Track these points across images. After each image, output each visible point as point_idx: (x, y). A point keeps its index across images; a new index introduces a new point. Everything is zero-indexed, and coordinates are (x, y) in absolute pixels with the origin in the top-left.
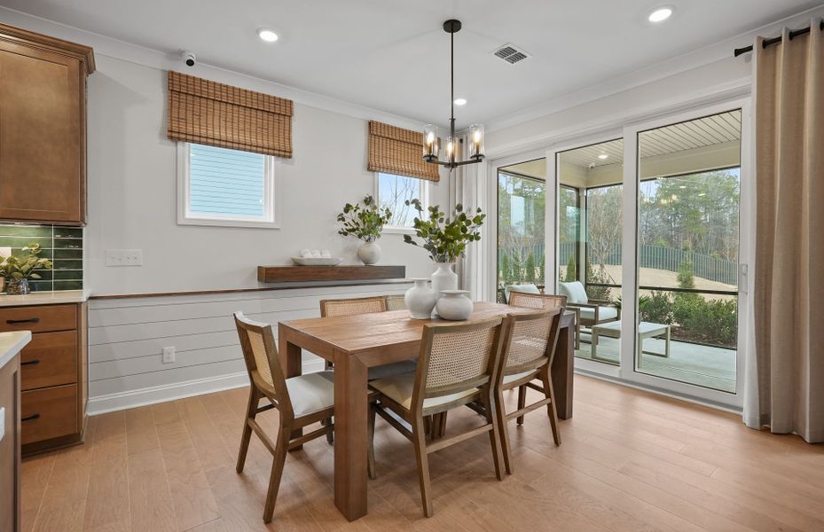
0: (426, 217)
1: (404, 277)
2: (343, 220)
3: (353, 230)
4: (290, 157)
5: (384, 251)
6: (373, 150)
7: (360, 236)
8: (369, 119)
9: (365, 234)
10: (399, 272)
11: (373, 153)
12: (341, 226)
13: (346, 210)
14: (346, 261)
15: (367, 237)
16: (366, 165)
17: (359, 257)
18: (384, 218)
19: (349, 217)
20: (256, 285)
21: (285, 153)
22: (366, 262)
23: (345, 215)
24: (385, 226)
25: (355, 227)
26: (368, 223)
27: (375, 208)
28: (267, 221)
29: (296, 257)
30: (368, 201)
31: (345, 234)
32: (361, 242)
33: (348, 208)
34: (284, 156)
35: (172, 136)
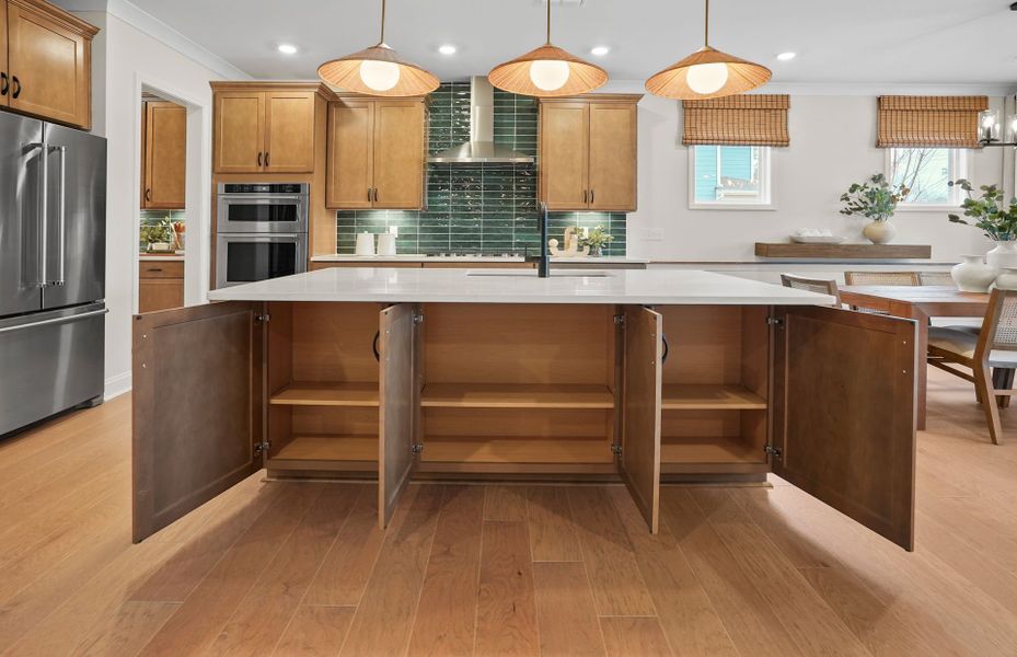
1: (929, 257)
2: (847, 199)
3: (860, 209)
4: (787, 146)
5: (897, 230)
6: (883, 125)
7: (867, 215)
8: (879, 95)
9: (876, 213)
10: (924, 252)
11: (883, 129)
12: (845, 205)
13: (852, 190)
14: (848, 239)
15: (877, 216)
16: (874, 141)
17: (865, 235)
18: (898, 195)
19: (854, 197)
20: (754, 258)
21: (783, 143)
22: (876, 241)
23: (849, 194)
24: (899, 204)
25: (862, 206)
26: (876, 200)
27: (886, 185)
28: (763, 202)
29: (793, 234)
30: (877, 179)
31: (849, 213)
32: (869, 221)
33: (854, 188)
34: (781, 146)
35: (686, 142)
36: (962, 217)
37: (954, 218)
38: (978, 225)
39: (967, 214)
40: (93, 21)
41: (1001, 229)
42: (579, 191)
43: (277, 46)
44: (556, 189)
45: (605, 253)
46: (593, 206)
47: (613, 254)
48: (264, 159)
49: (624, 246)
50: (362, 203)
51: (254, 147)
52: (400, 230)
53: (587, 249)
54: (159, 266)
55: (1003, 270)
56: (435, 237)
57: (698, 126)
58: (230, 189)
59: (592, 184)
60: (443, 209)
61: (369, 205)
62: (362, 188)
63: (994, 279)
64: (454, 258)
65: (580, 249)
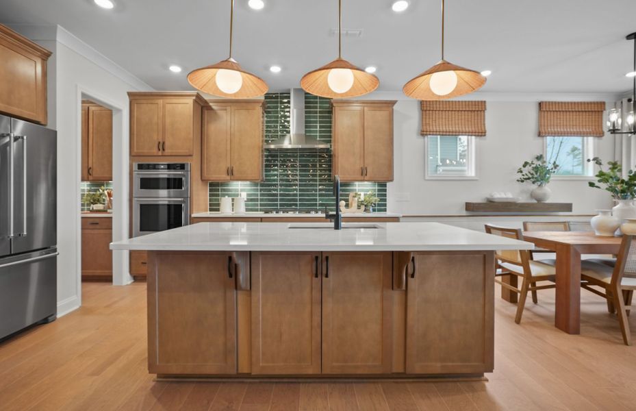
0: (606, 169)
1: (571, 211)
2: (521, 172)
3: (529, 179)
4: (485, 135)
5: (553, 192)
6: (543, 121)
7: (534, 183)
8: (540, 101)
9: (538, 181)
10: (568, 207)
11: (543, 124)
12: (519, 176)
13: (524, 166)
14: (522, 199)
15: (539, 183)
16: (537, 133)
17: (532, 196)
18: (552, 169)
19: (526, 170)
20: (464, 213)
21: (481, 134)
22: (539, 200)
23: (523, 169)
24: (552, 175)
25: (530, 176)
26: (538, 173)
27: (545, 162)
28: (470, 175)
29: (489, 197)
30: (539, 158)
31: (522, 181)
32: (534, 187)
33: (526, 164)
34: (481, 136)
35: (423, 133)
36: (597, 184)
37: (592, 184)
38: (607, 189)
39: (599, 181)
40: (47, 47)
41: (623, 191)
42: (358, 167)
43: (169, 67)
44: (344, 167)
45: (374, 210)
46: (366, 178)
47: (379, 210)
48: (162, 146)
49: (385, 205)
50: (223, 176)
51: (156, 137)
52: (248, 195)
53: (363, 208)
54: (97, 221)
55: (624, 221)
56: (269, 200)
57: (431, 123)
58: (141, 167)
59: (366, 162)
60: (274, 180)
61: (228, 178)
62: (224, 166)
63: (618, 227)
64: (281, 214)
65: (359, 207)
